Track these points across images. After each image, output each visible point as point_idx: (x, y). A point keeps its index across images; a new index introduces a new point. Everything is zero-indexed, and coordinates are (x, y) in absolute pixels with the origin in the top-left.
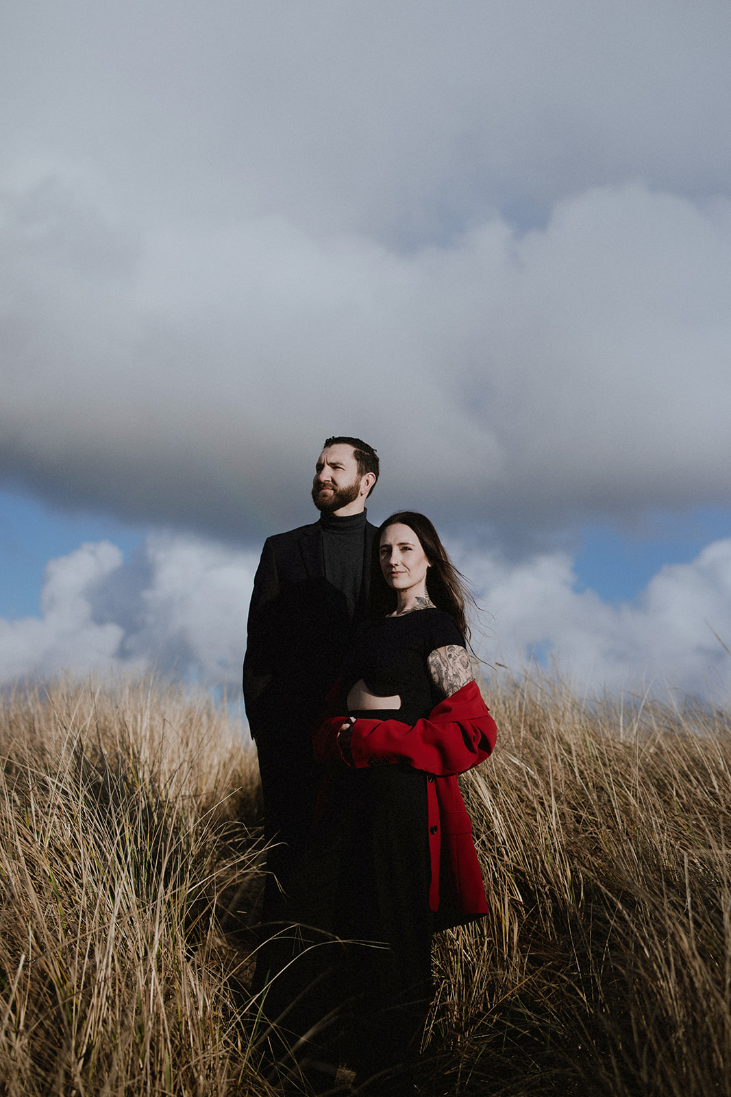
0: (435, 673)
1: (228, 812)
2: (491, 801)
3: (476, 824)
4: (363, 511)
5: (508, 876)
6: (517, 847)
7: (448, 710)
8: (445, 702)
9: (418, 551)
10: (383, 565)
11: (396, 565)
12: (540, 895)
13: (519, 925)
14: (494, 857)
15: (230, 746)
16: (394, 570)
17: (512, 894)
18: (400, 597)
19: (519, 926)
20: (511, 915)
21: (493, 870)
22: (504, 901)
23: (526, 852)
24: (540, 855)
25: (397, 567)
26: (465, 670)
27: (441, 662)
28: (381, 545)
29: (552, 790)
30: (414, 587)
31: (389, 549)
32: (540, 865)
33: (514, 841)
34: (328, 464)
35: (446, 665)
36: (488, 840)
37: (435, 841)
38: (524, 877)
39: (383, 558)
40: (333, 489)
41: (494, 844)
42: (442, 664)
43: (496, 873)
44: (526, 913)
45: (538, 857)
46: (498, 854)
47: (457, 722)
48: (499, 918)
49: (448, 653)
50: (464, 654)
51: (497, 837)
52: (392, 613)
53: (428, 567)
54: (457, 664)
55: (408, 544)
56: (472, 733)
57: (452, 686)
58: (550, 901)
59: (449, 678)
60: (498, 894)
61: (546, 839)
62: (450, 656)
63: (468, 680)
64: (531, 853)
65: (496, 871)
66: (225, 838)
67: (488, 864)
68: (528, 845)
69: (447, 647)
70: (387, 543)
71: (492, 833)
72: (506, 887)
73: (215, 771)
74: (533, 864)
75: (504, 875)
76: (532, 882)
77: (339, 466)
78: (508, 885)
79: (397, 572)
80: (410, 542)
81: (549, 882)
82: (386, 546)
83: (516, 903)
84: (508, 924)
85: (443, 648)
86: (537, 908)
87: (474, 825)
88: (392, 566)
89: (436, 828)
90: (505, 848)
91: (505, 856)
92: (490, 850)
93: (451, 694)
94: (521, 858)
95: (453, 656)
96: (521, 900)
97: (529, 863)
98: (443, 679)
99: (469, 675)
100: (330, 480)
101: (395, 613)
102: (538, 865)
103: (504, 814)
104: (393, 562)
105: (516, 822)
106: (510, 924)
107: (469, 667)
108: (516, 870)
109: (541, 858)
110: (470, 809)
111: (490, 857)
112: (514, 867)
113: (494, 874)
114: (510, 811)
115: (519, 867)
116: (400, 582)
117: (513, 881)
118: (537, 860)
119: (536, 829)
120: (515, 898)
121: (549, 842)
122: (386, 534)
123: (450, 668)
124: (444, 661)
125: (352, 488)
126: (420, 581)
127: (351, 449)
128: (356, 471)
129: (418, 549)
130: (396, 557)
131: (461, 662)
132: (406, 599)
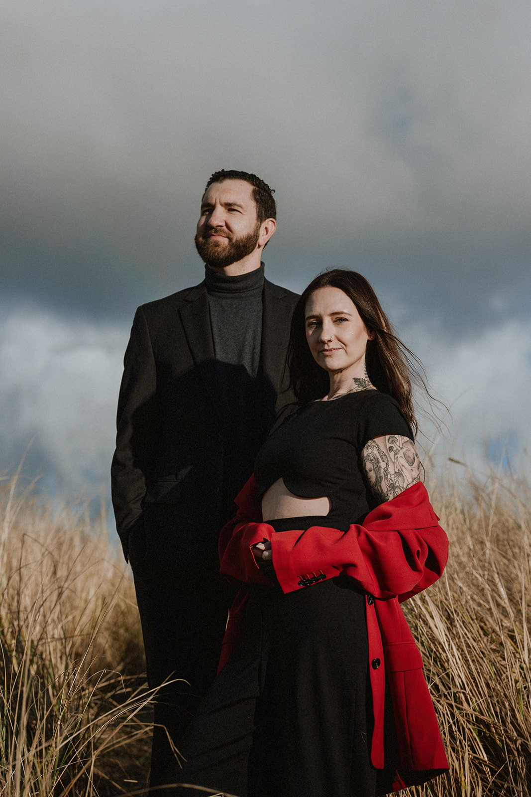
0: (371, 471)
1: (109, 657)
2: (446, 635)
3: (427, 664)
4: (259, 266)
5: (469, 729)
6: (480, 693)
7: (386, 516)
8: (384, 507)
9: (356, 321)
10: (311, 341)
11: (330, 341)
12: (510, 752)
13: (483, 789)
14: (451, 705)
15: (110, 575)
16: (326, 347)
17: (474, 752)
18: (333, 379)
19: (483, 791)
20: (473, 777)
21: (449, 722)
22: (463, 758)
23: (491, 697)
24: (510, 702)
25: (330, 344)
26: (410, 468)
27: (379, 457)
28: (307, 315)
29: (524, 619)
30: (352, 366)
31: (319, 323)
32: (509, 713)
33: (477, 686)
34: (221, 205)
35: (386, 460)
36: (442, 682)
37: (377, 676)
38: (490, 730)
39: (311, 332)
40: (228, 238)
41: (450, 689)
42: (380, 459)
43: (453, 727)
44: (493, 775)
45: (507, 704)
46: (455, 701)
47: (398, 531)
48: (457, 781)
49: (389, 445)
50: (410, 447)
51: (453, 679)
52: (323, 397)
53: (368, 340)
54: (400, 459)
55: (342, 313)
56: (416, 547)
57: (393, 487)
58: (523, 758)
59: (389, 476)
60: (457, 752)
61: (516, 682)
62: (391, 449)
63: (413, 480)
64: (497, 699)
65: (454, 723)
66: (104, 690)
67: (444, 715)
68: (494, 689)
69: (387, 437)
70: (315, 313)
71: (447, 675)
72: (465, 743)
73: (91, 606)
74: (501, 712)
75: (463, 728)
76: (499, 735)
77: (236, 208)
78: (469, 740)
79: (331, 350)
80: (345, 311)
81: (520, 735)
82: (313, 317)
83: (479, 763)
84: (468, 788)
85: (383, 437)
86: (506, 767)
87: (425, 665)
88: (324, 343)
89: (378, 661)
90: (464, 693)
91: (465, 704)
92: (445, 696)
93: (391, 497)
94: (484, 706)
95: (395, 449)
96: (486, 759)
97: (496, 712)
98: (381, 477)
99: (415, 474)
100: (223, 224)
101: (327, 397)
102: (506, 714)
103: (463, 651)
104: (325, 337)
105: (478, 661)
106: (472, 789)
107: (416, 464)
108: (479, 721)
109: (510, 705)
110: (419, 645)
111: (446, 705)
112: (477, 717)
113: (450, 727)
114: (470, 647)
115: (481, 717)
116: (335, 361)
117: (475, 735)
118: (505, 707)
119: (505, 670)
120: (478, 756)
121: (520, 685)
122: (312, 302)
123: (390, 464)
124: (383, 456)
125: (251, 237)
126: (359, 359)
127: (248, 187)
128: (255, 215)
129: (355, 319)
130: (329, 330)
131: (406, 457)
132: (341, 382)
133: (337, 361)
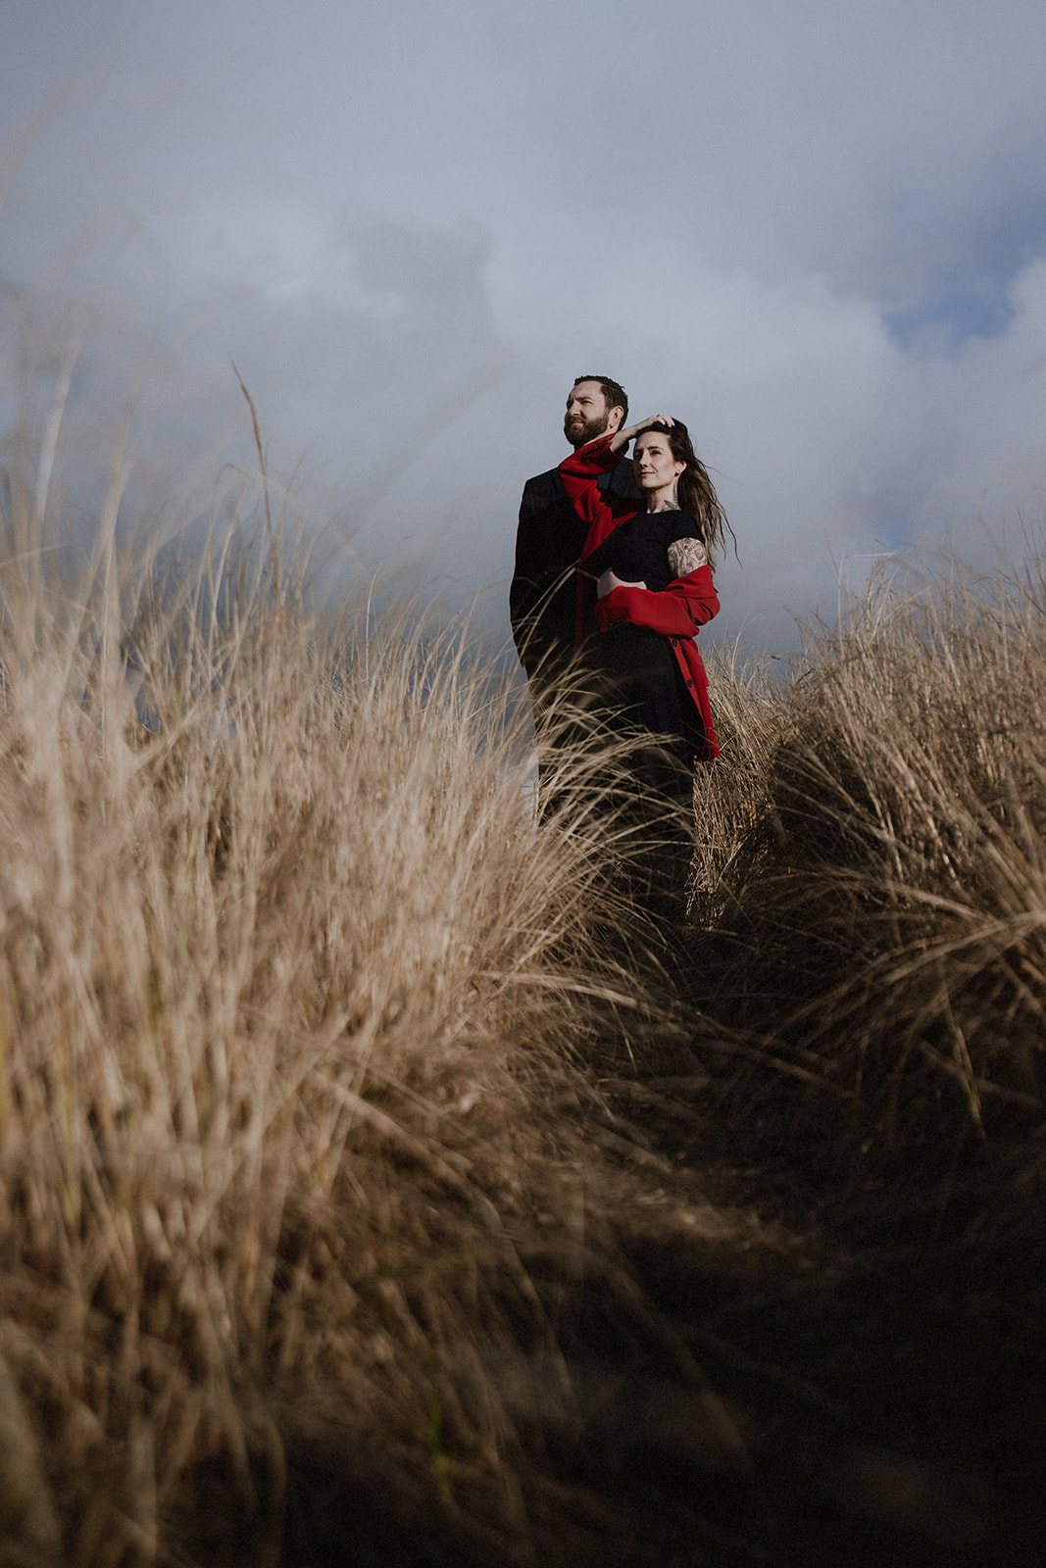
0: (672, 561)
9: (668, 456)
16: (643, 471)
18: (651, 496)
25: (647, 468)
26: (699, 560)
30: (662, 489)
31: (641, 453)
34: (577, 400)
35: (682, 554)
40: (583, 422)
42: (678, 554)
49: (686, 545)
50: (700, 546)
54: (692, 554)
55: (658, 449)
57: (684, 570)
59: (683, 564)
69: (686, 539)
77: (588, 401)
79: (648, 474)
80: (661, 448)
85: (682, 540)
88: (642, 467)
95: (690, 547)
98: (678, 565)
99: (702, 565)
100: (581, 414)
104: (643, 463)
107: (703, 559)
123: (685, 557)
124: (681, 552)
125: (599, 420)
126: (668, 485)
127: (598, 385)
128: (603, 404)
129: (667, 453)
130: (646, 459)
131: (696, 554)
132: (656, 501)
133: (650, 481)
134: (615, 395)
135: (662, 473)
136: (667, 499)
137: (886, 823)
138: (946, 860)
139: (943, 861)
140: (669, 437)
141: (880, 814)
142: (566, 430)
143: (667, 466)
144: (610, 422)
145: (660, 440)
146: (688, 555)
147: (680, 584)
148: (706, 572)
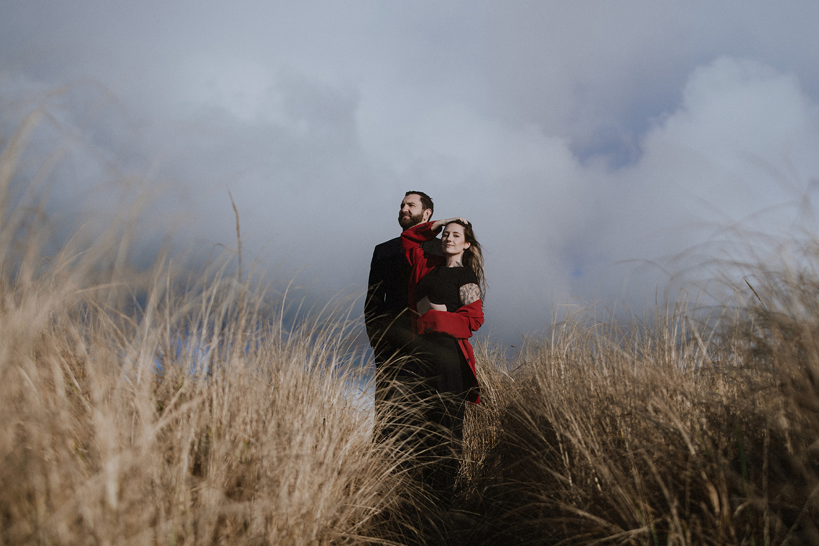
11: (450, 241)
18: (449, 258)
26: (477, 296)
30: (456, 255)
34: (407, 204)
50: (478, 289)
55: (458, 233)
57: (469, 301)
59: (468, 298)
63: (477, 300)
77: (413, 205)
79: (450, 245)
85: (468, 284)
98: (465, 298)
100: (408, 211)
124: (467, 291)
125: (419, 216)
126: (459, 253)
127: (419, 197)
128: (421, 207)
129: (462, 237)
130: (451, 238)
131: (476, 292)
132: (451, 261)
133: (450, 250)
134: (427, 202)
135: (457, 246)
136: (456, 261)
137: (565, 457)
138: (596, 480)
139: (595, 481)
140: (464, 228)
141: (562, 452)
142: (400, 220)
143: (461, 244)
144: (424, 217)
145: (460, 229)
146: (470, 293)
147: (466, 309)
148: (479, 303)
